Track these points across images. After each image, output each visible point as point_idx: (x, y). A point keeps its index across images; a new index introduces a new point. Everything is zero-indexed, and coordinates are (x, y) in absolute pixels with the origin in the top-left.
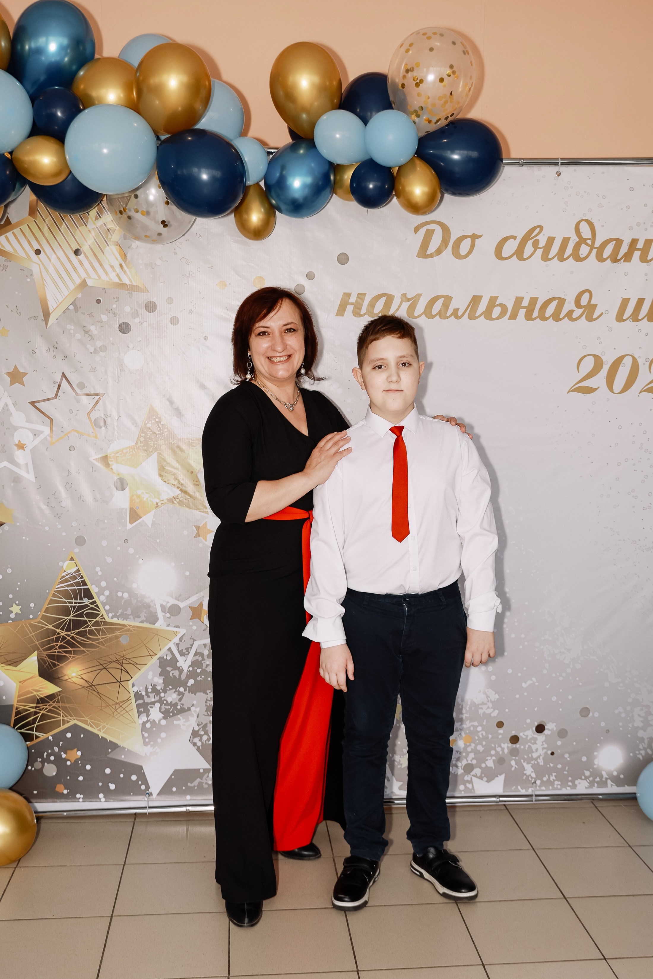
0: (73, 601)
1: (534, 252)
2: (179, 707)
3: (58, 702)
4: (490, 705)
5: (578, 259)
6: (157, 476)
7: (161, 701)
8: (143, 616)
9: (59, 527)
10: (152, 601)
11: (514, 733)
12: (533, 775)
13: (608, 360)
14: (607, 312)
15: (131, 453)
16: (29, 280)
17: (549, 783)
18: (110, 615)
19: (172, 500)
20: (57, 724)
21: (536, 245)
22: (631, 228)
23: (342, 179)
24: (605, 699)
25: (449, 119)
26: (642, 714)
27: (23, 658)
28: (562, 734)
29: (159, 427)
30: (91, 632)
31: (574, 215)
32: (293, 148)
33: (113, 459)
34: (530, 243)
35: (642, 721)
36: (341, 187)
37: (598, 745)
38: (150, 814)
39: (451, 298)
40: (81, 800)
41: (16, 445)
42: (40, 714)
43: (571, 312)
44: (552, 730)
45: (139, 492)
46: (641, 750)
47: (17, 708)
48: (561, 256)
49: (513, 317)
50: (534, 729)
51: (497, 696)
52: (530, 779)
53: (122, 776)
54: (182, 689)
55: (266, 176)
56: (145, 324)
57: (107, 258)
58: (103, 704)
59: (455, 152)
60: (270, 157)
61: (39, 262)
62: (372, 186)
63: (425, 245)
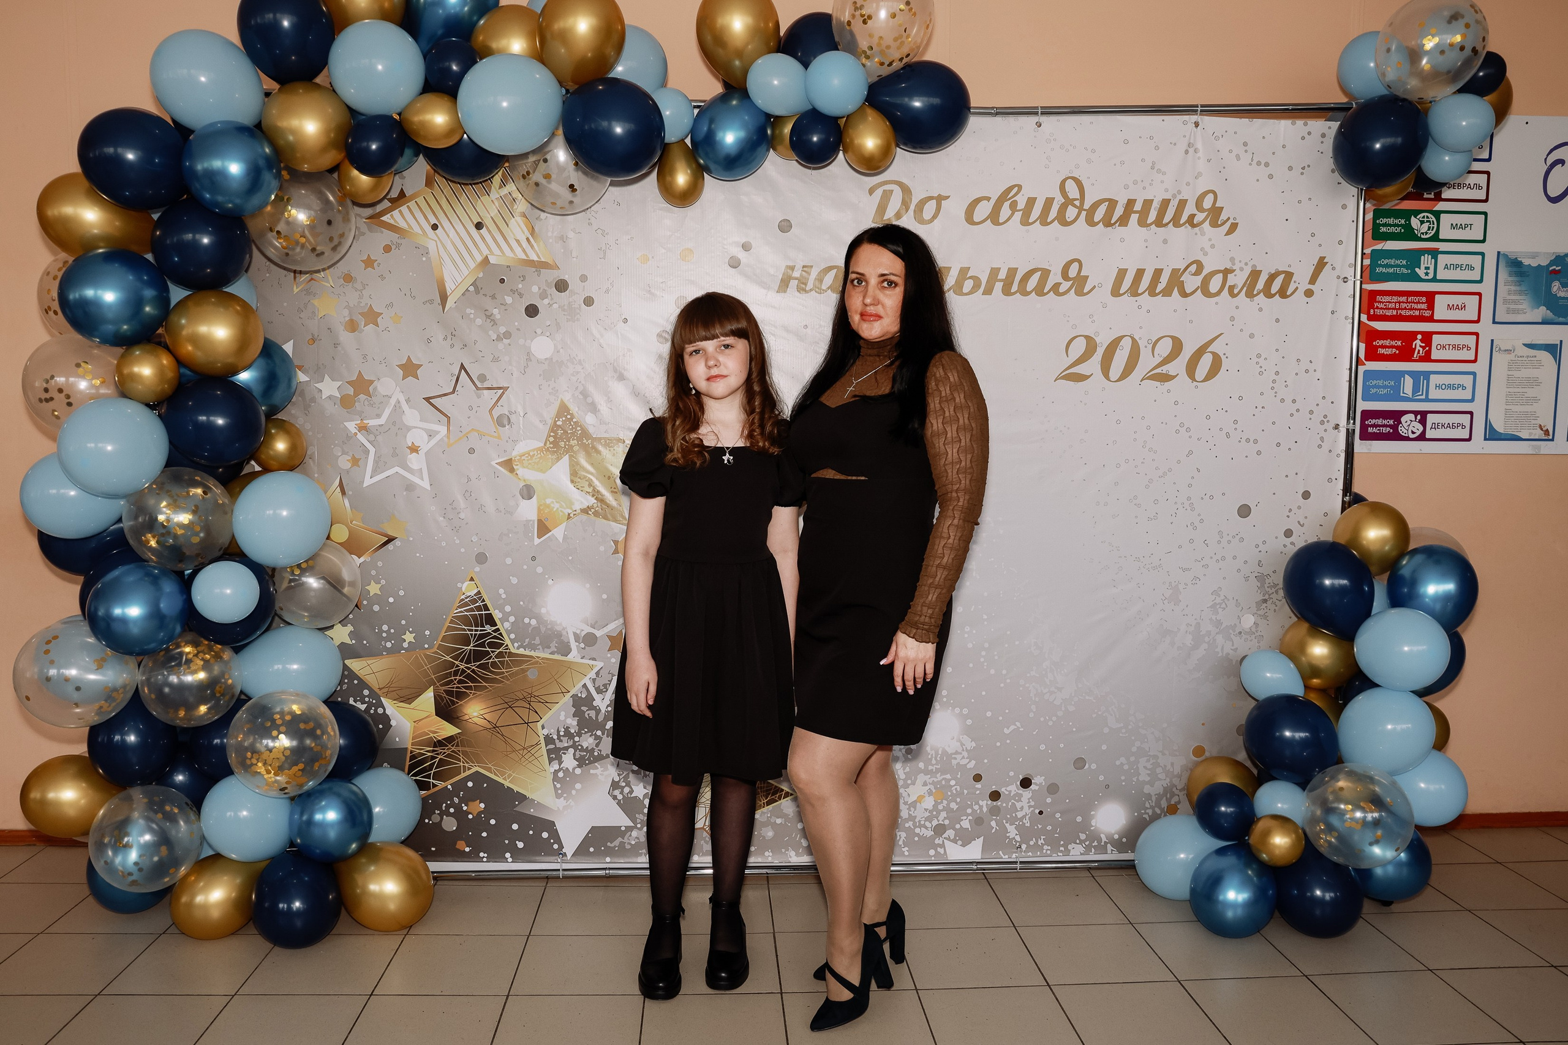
0: (474, 628)
1: (1012, 214)
2: (596, 754)
3: (457, 745)
4: (965, 754)
5: (1065, 223)
6: (569, 483)
7: (575, 746)
8: (553, 646)
9: (457, 542)
10: (564, 629)
11: (994, 788)
12: (1018, 838)
13: (1103, 341)
14: (1099, 285)
15: (539, 456)
16: (424, 259)
17: (1038, 847)
18: (516, 645)
19: (585, 511)
20: (457, 771)
21: (1013, 207)
22: (1126, 187)
23: (781, 133)
24: (1104, 747)
25: (905, 60)
26: (1149, 766)
27: (417, 694)
28: (1053, 789)
29: (571, 425)
30: (494, 664)
31: (1058, 172)
32: (724, 99)
33: (518, 463)
34: (1007, 204)
35: (1148, 774)
36: (782, 141)
37: (1096, 803)
38: (565, 878)
40: (485, 860)
41: (409, 448)
42: (438, 759)
43: (1057, 286)
44: (1040, 785)
45: (548, 501)
47: (411, 753)
48: (1043, 220)
49: (988, 291)
50: (1019, 783)
51: (974, 744)
52: (1014, 843)
54: (599, 733)
55: (693, 132)
56: (555, 306)
57: (511, 230)
58: (509, 749)
59: (915, 98)
60: (696, 111)
61: (436, 239)
62: (815, 139)
63: (882, 209)
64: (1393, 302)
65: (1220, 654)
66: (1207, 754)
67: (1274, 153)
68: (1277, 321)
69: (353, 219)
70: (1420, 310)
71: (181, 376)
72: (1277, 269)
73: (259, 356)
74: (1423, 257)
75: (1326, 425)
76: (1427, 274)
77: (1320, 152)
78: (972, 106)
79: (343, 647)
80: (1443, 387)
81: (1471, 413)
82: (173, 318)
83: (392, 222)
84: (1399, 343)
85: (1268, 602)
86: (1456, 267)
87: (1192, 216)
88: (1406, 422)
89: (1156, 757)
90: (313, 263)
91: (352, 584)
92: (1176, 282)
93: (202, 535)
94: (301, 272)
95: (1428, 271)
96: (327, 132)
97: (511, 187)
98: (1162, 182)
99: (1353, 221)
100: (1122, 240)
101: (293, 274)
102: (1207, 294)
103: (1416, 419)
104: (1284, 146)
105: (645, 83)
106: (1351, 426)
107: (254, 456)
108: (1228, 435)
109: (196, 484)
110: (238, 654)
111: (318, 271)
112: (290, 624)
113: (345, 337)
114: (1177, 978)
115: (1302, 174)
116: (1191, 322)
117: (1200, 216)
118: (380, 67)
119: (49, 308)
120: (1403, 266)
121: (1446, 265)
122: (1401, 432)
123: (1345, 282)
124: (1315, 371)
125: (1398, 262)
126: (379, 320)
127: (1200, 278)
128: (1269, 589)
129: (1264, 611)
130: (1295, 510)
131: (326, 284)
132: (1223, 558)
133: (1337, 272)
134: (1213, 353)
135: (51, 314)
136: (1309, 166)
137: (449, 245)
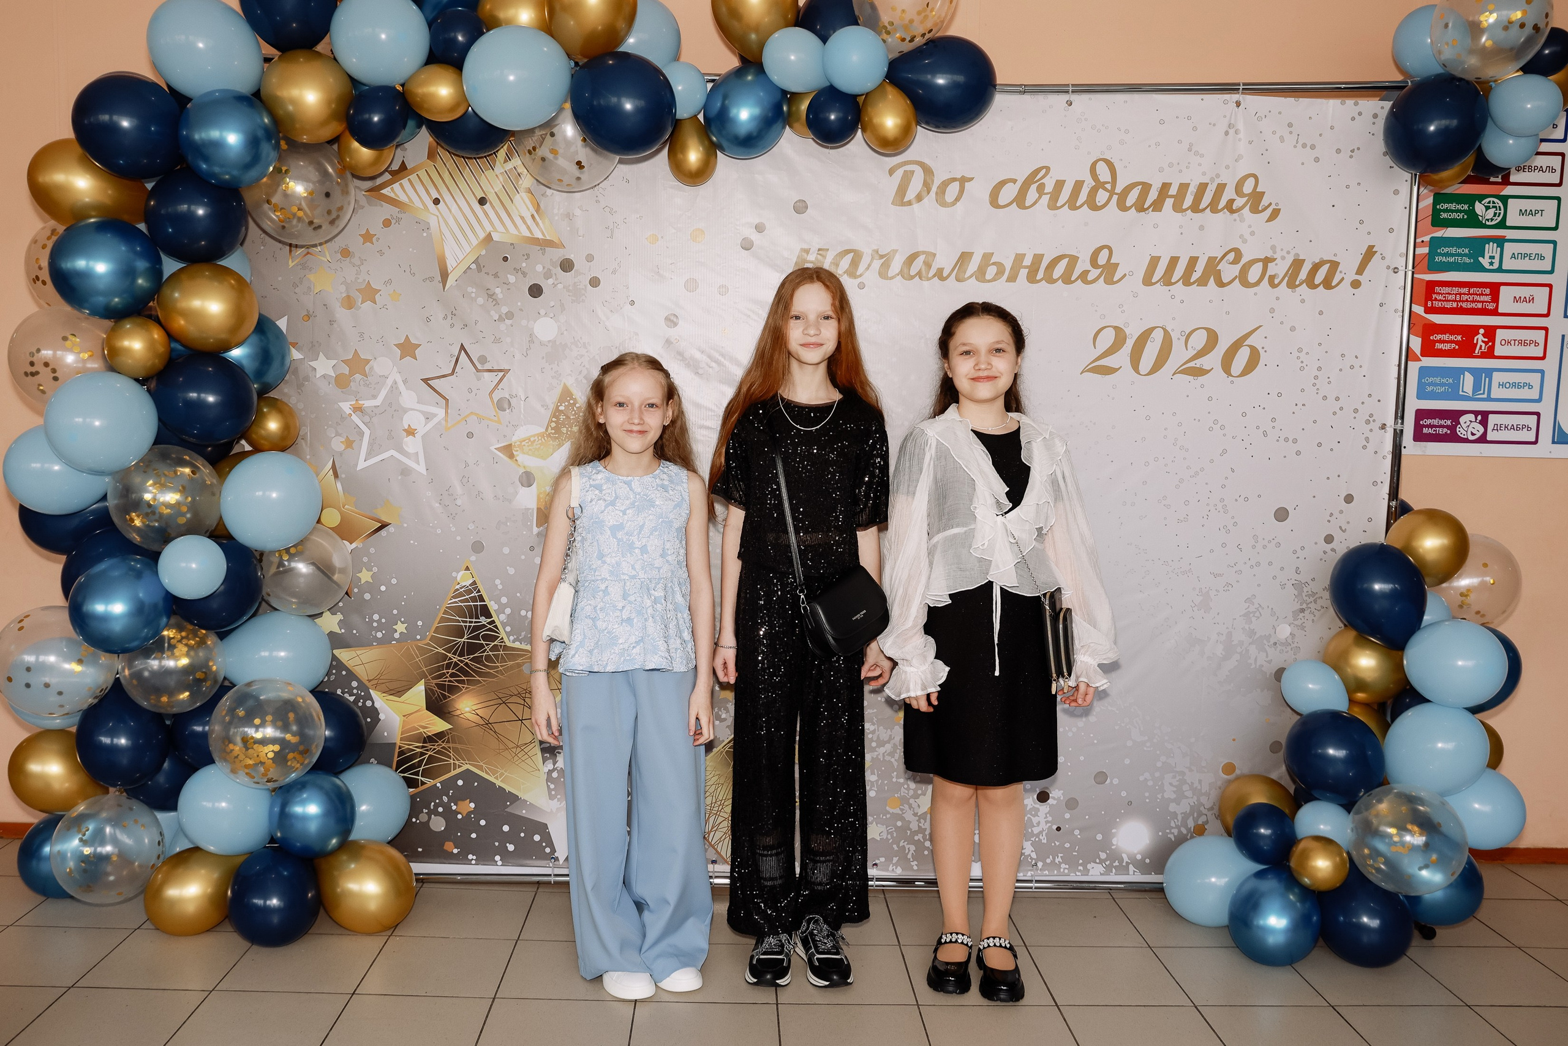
0: (468, 620)
1: (1040, 197)
3: (448, 742)
5: (1094, 207)
12: (1034, 855)
13: (1133, 332)
14: (1130, 274)
15: (540, 441)
16: (425, 234)
17: (1054, 866)
18: (512, 638)
20: (447, 769)
21: (1041, 189)
22: (1161, 170)
23: (798, 109)
24: (1127, 761)
25: (927, 36)
26: (1175, 783)
27: (410, 686)
28: (1071, 804)
29: (574, 410)
30: (488, 658)
31: (1089, 153)
32: (739, 73)
33: (518, 449)
34: (1034, 187)
35: (1174, 792)
36: (797, 119)
37: (1118, 820)
38: (556, 883)
39: (934, 255)
40: (473, 862)
41: (405, 430)
42: (427, 756)
43: (1086, 273)
44: (1058, 799)
47: (400, 748)
48: (1072, 204)
49: (1012, 278)
50: (1036, 797)
52: (1030, 860)
53: (522, 835)
55: (705, 107)
56: (560, 286)
57: (515, 206)
58: (502, 747)
59: (938, 75)
60: (710, 86)
61: (438, 214)
62: (833, 117)
63: (902, 190)
64: (1453, 294)
65: (1254, 666)
66: (1238, 772)
67: (1321, 135)
68: (1321, 313)
69: (352, 191)
70: (1483, 302)
71: (172, 350)
72: (1322, 258)
73: (253, 332)
74: (1487, 245)
75: (1372, 425)
76: (1491, 264)
77: (1371, 133)
78: (998, 83)
79: (331, 634)
80: (1508, 385)
81: (1538, 414)
82: (166, 291)
83: (392, 195)
84: (1459, 338)
85: (1305, 612)
86: (1525, 256)
87: (1231, 201)
88: (1465, 423)
89: (1183, 773)
90: (310, 237)
91: (343, 571)
92: (1212, 270)
93: (188, 516)
94: (296, 246)
95: (1493, 261)
96: (329, 103)
97: (516, 162)
98: (1200, 165)
99: (1406, 208)
101: (288, 248)
102: (1245, 283)
103: (1476, 419)
104: (1332, 128)
105: (656, 57)
106: (1399, 427)
107: (244, 435)
108: (1265, 434)
109: (184, 463)
110: (225, 640)
111: (315, 246)
112: (276, 609)
113: (342, 314)
114: (1193, 1003)
115: (1351, 157)
116: (1228, 313)
117: (1240, 202)
118: (383, 36)
119: (37, 278)
120: (1465, 255)
121: (1514, 254)
122: (1459, 433)
123: (1396, 273)
124: (1361, 367)
125: (1460, 251)
126: (377, 296)
127: (1239, 267)
128: (1307, 598)
129: (1301, 622)
130: (1336, 514)
131: (323, 259)
132: (1258, 564)
133: (1387, 262)
134: (1251, 347)
135: (39, 283)
136: (1358, 149)
137: (451, 222)
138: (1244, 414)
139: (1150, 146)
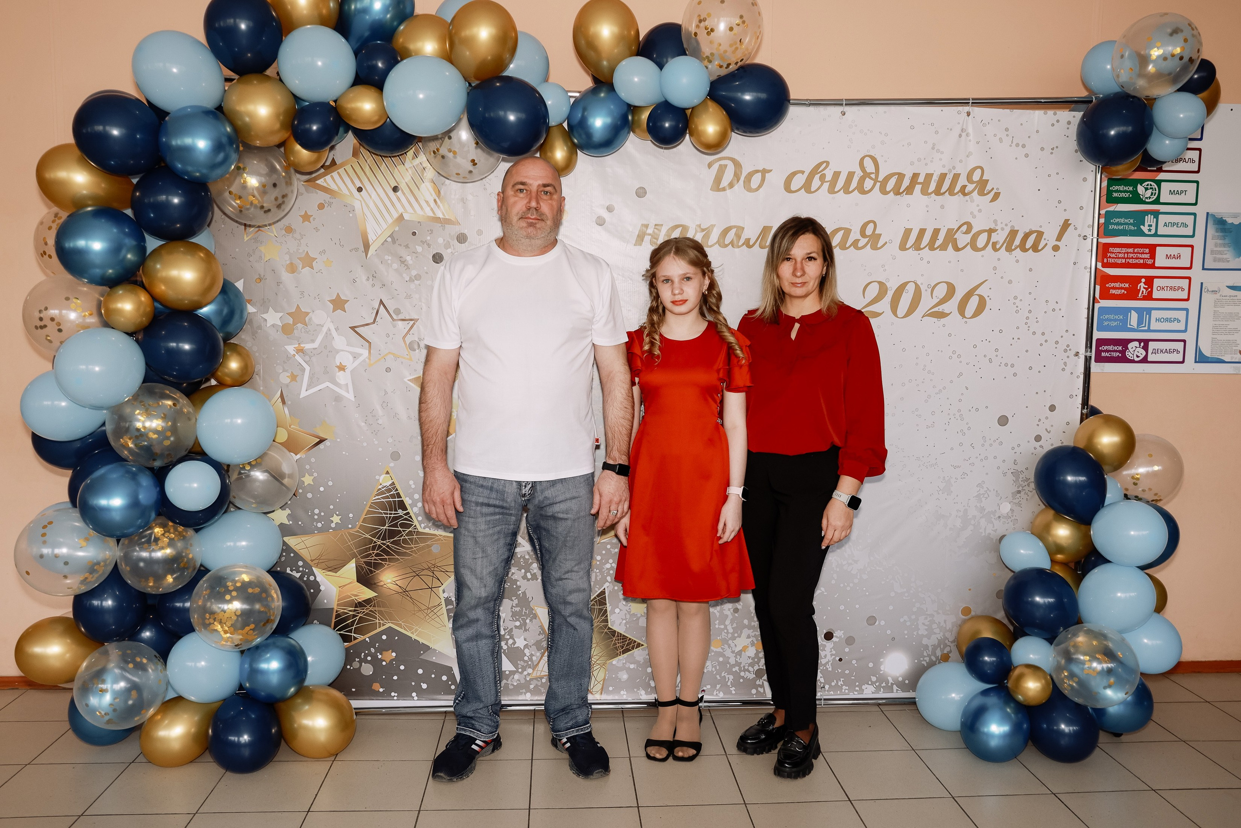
0: (389, 512)
1: (822, 184)
3: (374, 606)
5: (863, 192)
13: (892, 286)
14: (890, 242)
16: (351, 215)
17: (838, 688)
18: (423, 525)
20: (373, 627)
21: (822, 179)
22: (912, 163)
23: (640, 118)
24: (891, 608)
25: (739, 64)
26: (927, 623)
27: (344, 564)
28: (850, 641)
30: (405, 541)
31: (858, 151)
32: (594, 91)
34: (817, 177)
35: (926, 630)
36: (639, 126)
37: (884, 652)
39: (743, 229)
40: (395, 698)
41: (337, 367)
42: (359, 617)
43: (857, 241)
44: (840, 638)
46: (925, 656)
47: (336, 612)
48: (846, 189)
55: (569, 117)
57: (421, 193)
58: (416, 609)
59: (746, 93)
60: (572, 100)
61: (361, 199)
62: (667, 125)
63: (718, 179)
64: (1123, 252)
65: (983, 534)
66: (973, 613)
67: (1029, 137)
68: (1031, 270)
69: (295, 182)
70: (1144, 259)
71: (155, 308)
72: (1031, 229)
73: (220, 293)
74: (1146, 217)
75: (1069, 353)
76: (1150, 230)
77: (1067, 136)
78: (791, 98)
79: (282, 526)
80: (1162, 320)
81: (1184, 341)
82: (149, 263)
83: (325, 185)
84: (1127, 285)
85: (1021, 493)
86: (1174, 224)
87: (964, 187)
88: (1132, 348)
89: (932, 616)
90: (261, 219)
91: (291, 476)
92: (951, 239)
93: (172, 439)
94: (250, 226)
95: (1151, 228)
96: (277, 115)
97: (422, 159)
98: (941, 159)
99: (1092, 190)
100: (908, 206)
101: (244, 227)
102: (975, 248)
103: (1140, 345)
104: (1038, 131)
105: (531, 79)
106: (1088, 354)
107: (213, 375)
108: (990, 361)
109: (169, 397)
110: (199, 533)
111: (266, 226)
112: (240, 509)
113: (286, 276)
114: (951, 795)
115: (1052, 153)
116: (962, 271)
117: (970, 187)
118: (320, 63)
119: (45, 253)
120: (1131, 224)
121: (1166, 223)
122: (1128, 356)
123: (1085, 239)
124: (1060, 309)
125: (1127, 221)
126: (314, 263)
127: (970, 236)
128: (1023, 483)
129: (1019, 500)
130: (1043, 420)
131: (271, 234)
132: (986, 458)
133: (1078, 232)
134: (980, 296)
135: (46, 257)
136: (1057, 147)
137: (372, 205)
138: (975, 346)
139: (903, 146)
